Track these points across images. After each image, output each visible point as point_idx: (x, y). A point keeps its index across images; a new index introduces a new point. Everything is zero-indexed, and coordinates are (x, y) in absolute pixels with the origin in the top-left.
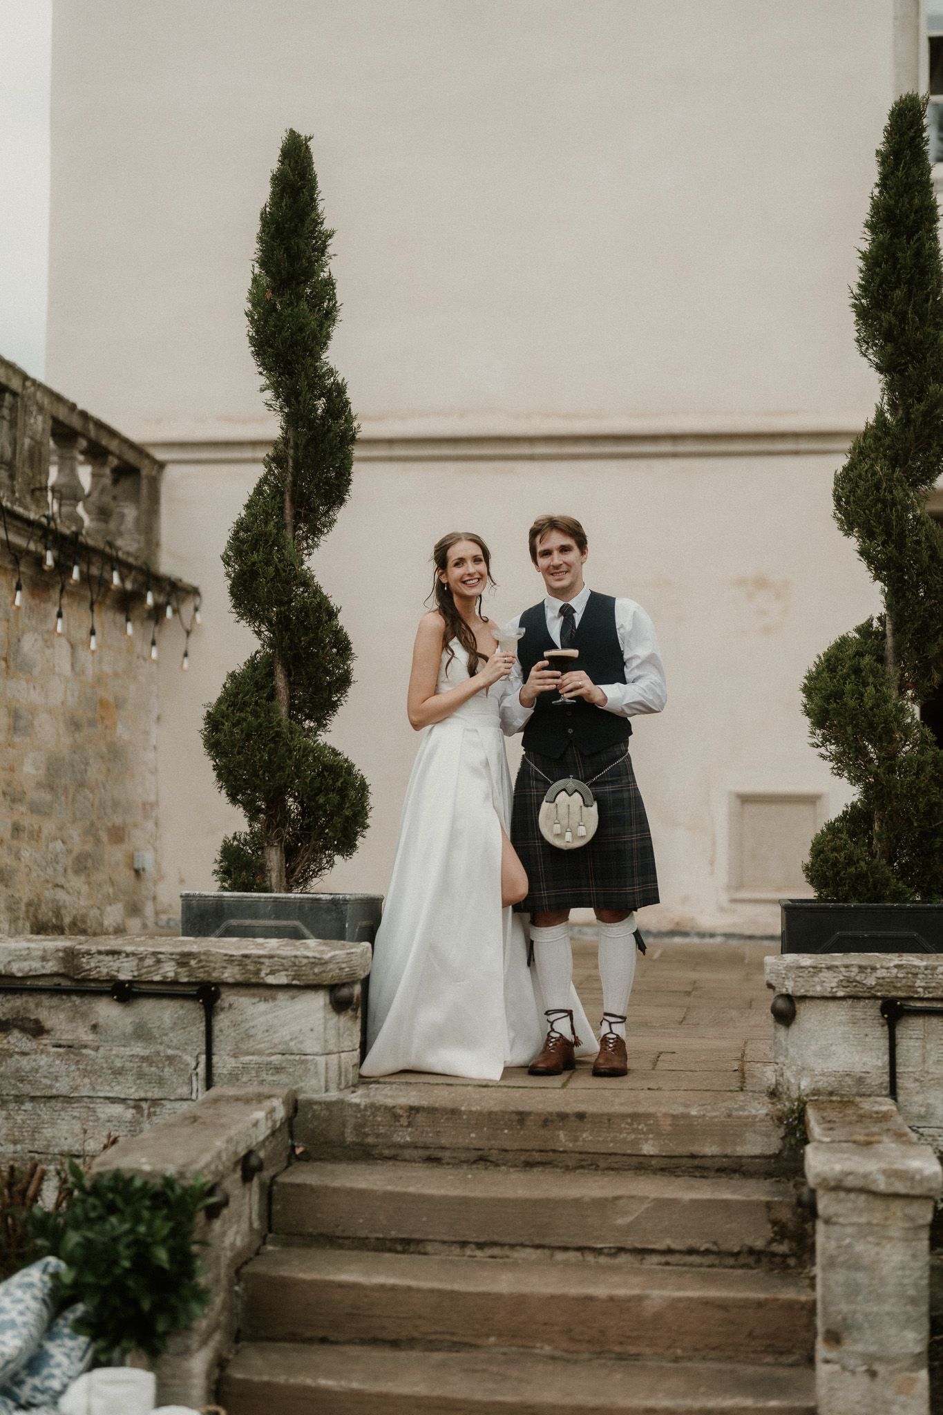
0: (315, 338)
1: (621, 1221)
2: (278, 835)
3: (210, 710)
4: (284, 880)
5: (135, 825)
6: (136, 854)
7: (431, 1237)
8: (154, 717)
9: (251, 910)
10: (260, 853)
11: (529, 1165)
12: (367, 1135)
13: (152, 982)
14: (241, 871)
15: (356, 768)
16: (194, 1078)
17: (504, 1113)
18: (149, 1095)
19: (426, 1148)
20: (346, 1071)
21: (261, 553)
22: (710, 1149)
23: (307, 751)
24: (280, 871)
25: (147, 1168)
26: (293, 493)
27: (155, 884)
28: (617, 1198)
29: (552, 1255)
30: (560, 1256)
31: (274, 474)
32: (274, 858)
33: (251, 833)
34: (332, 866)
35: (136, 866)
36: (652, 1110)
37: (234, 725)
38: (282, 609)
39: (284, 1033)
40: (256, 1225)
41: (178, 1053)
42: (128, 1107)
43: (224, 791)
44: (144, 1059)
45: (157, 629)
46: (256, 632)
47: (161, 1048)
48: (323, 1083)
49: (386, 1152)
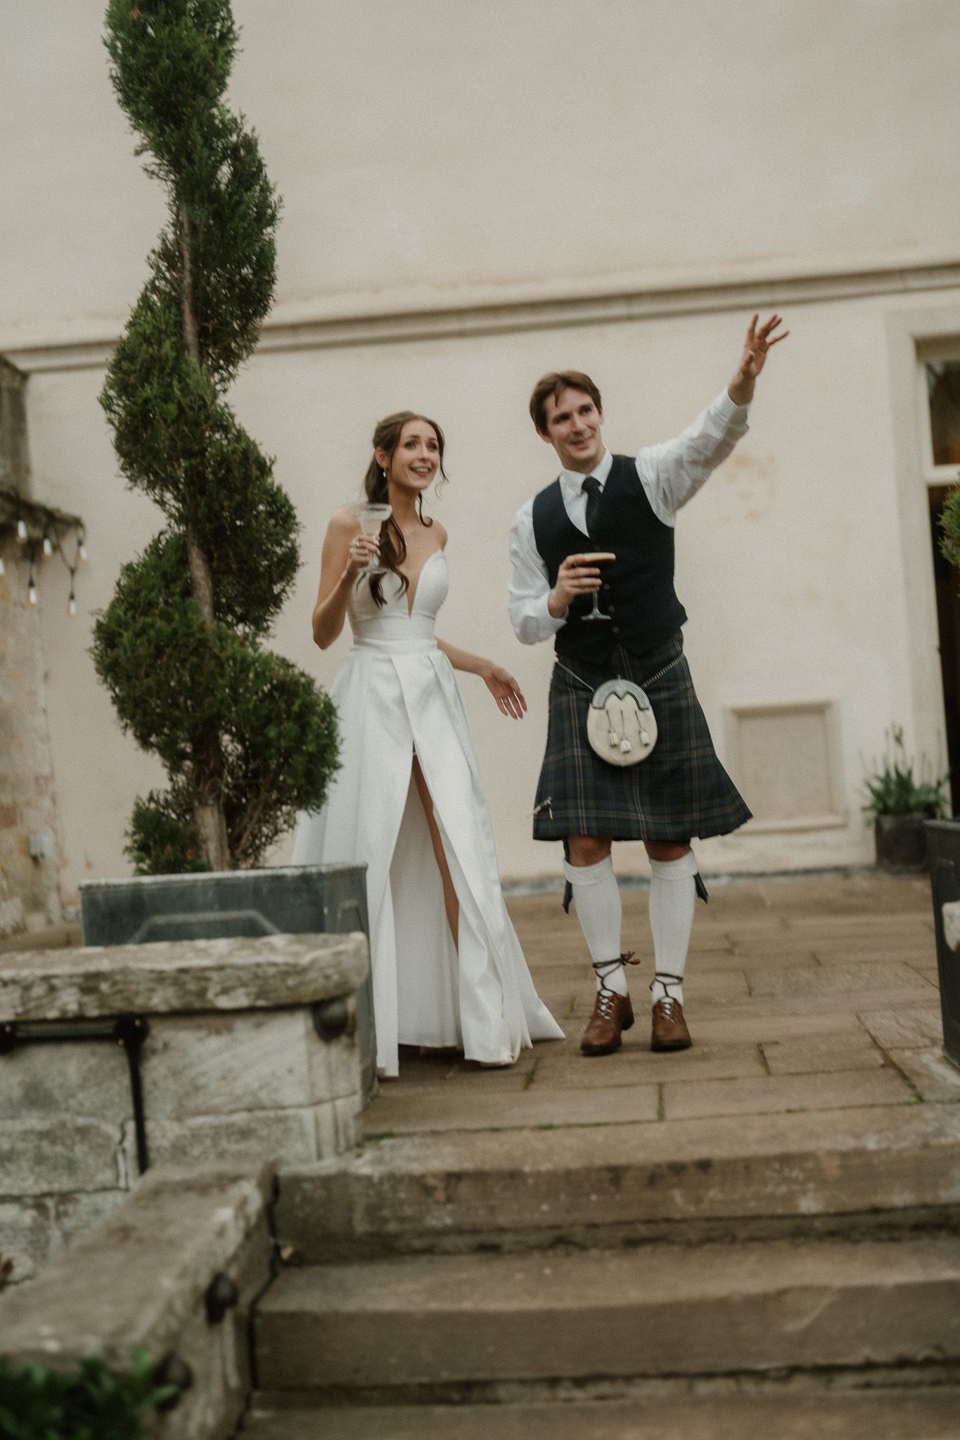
0: (208, 69)
1: (793, 1326)
2: (215, 789)
3: (101, 619)
4: (227, 852)
5: (28, 804)
6: (32, 839)
7: (503, 1375)
8: (40, 673)
9: (184, 899)
10: (188, 817)
11: (632, 1244)
12: (385, 1220)
13: (45, 1021)
14: (163, 846)
15: (317, 685)
16: (120, 1157)
17: (588, 1171)
18: (56, 1187)
19: (475, 1231)
20: (346, 1126)
21: (156, 386)
22: (901, 1198)
23: (244, 665)
24: (220, 839)
25: (52, 1346)
26: (195, 299)
27: (58, 871)
28: (782, 1293)
29: (690, 1389)
30: (703, 1388)
31: (165, 278)
32: (210, 822)
33: (174, 789)
34: (291, 827)
35: (34, 851)
36: (810, 1146)
37: (137, 635)
38: (194, 462)
39: (248, 1081)
40: (234, 1381)
41: (93, 1121)
42: (25, 1207)
43: (130, 732)
44: (43, 1135)
45: (34, 570)
46: (156, 501)
47: (67, 1117)
48: (313, 1149)
49: (417, 1243)
